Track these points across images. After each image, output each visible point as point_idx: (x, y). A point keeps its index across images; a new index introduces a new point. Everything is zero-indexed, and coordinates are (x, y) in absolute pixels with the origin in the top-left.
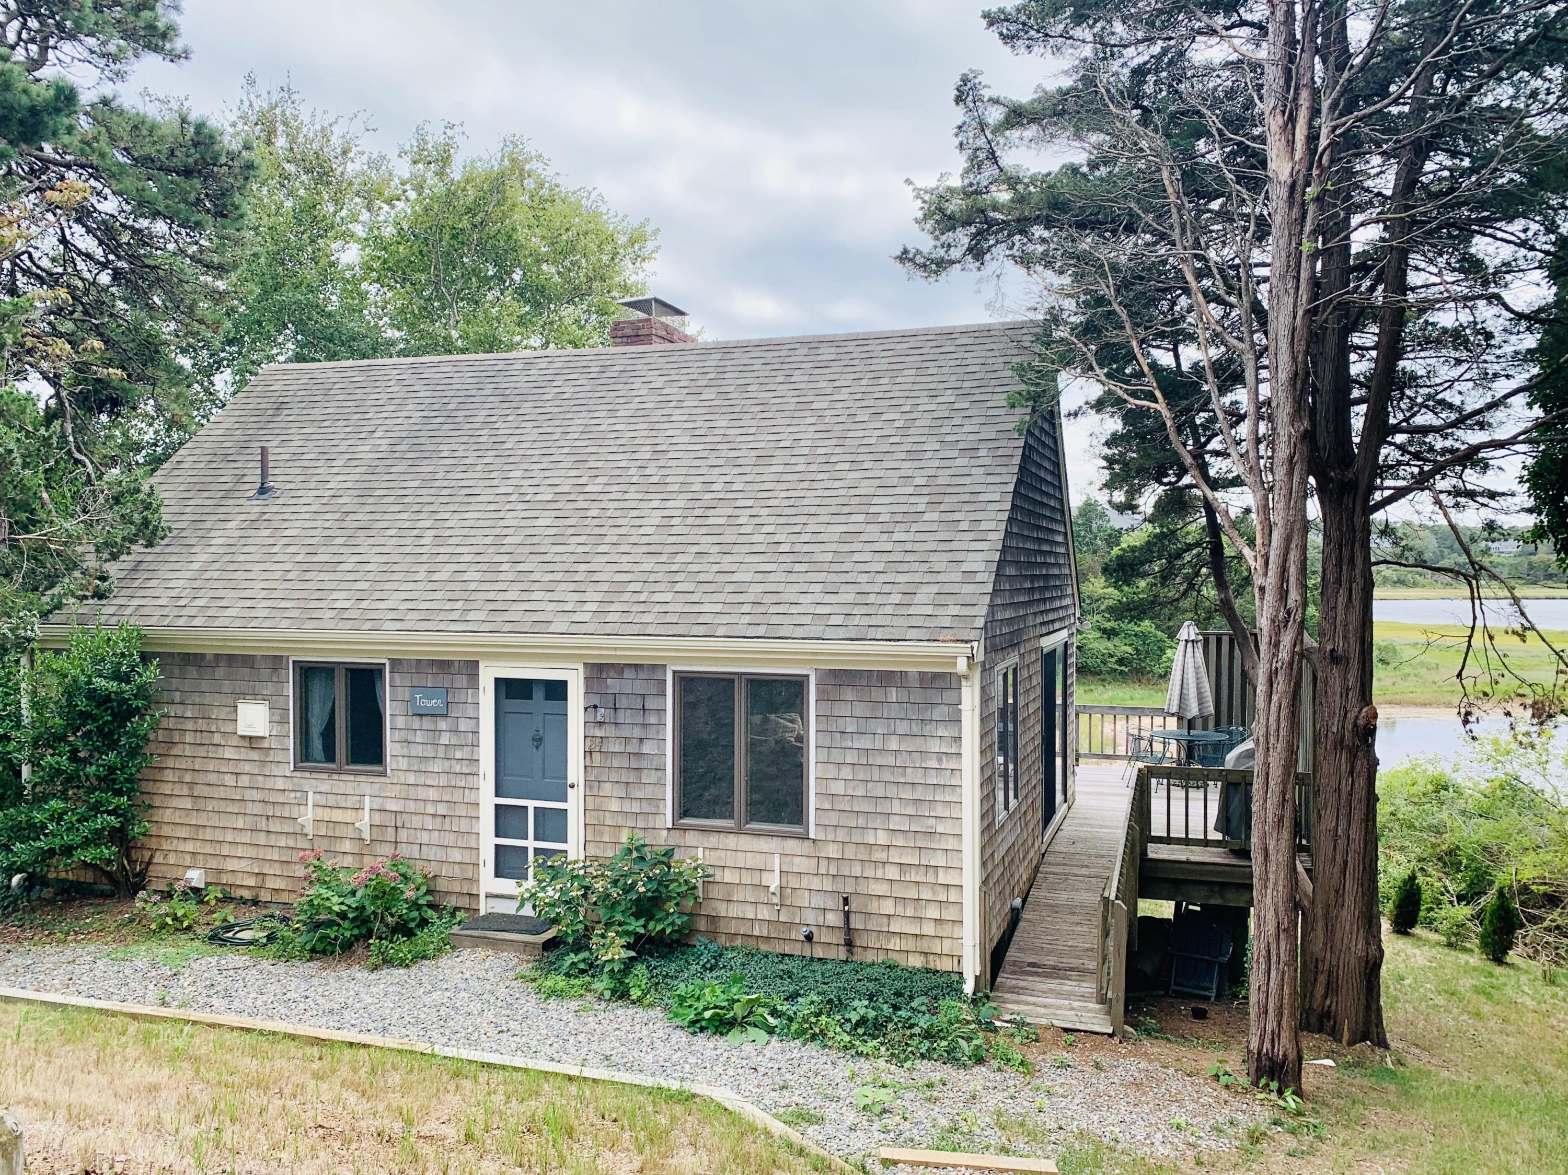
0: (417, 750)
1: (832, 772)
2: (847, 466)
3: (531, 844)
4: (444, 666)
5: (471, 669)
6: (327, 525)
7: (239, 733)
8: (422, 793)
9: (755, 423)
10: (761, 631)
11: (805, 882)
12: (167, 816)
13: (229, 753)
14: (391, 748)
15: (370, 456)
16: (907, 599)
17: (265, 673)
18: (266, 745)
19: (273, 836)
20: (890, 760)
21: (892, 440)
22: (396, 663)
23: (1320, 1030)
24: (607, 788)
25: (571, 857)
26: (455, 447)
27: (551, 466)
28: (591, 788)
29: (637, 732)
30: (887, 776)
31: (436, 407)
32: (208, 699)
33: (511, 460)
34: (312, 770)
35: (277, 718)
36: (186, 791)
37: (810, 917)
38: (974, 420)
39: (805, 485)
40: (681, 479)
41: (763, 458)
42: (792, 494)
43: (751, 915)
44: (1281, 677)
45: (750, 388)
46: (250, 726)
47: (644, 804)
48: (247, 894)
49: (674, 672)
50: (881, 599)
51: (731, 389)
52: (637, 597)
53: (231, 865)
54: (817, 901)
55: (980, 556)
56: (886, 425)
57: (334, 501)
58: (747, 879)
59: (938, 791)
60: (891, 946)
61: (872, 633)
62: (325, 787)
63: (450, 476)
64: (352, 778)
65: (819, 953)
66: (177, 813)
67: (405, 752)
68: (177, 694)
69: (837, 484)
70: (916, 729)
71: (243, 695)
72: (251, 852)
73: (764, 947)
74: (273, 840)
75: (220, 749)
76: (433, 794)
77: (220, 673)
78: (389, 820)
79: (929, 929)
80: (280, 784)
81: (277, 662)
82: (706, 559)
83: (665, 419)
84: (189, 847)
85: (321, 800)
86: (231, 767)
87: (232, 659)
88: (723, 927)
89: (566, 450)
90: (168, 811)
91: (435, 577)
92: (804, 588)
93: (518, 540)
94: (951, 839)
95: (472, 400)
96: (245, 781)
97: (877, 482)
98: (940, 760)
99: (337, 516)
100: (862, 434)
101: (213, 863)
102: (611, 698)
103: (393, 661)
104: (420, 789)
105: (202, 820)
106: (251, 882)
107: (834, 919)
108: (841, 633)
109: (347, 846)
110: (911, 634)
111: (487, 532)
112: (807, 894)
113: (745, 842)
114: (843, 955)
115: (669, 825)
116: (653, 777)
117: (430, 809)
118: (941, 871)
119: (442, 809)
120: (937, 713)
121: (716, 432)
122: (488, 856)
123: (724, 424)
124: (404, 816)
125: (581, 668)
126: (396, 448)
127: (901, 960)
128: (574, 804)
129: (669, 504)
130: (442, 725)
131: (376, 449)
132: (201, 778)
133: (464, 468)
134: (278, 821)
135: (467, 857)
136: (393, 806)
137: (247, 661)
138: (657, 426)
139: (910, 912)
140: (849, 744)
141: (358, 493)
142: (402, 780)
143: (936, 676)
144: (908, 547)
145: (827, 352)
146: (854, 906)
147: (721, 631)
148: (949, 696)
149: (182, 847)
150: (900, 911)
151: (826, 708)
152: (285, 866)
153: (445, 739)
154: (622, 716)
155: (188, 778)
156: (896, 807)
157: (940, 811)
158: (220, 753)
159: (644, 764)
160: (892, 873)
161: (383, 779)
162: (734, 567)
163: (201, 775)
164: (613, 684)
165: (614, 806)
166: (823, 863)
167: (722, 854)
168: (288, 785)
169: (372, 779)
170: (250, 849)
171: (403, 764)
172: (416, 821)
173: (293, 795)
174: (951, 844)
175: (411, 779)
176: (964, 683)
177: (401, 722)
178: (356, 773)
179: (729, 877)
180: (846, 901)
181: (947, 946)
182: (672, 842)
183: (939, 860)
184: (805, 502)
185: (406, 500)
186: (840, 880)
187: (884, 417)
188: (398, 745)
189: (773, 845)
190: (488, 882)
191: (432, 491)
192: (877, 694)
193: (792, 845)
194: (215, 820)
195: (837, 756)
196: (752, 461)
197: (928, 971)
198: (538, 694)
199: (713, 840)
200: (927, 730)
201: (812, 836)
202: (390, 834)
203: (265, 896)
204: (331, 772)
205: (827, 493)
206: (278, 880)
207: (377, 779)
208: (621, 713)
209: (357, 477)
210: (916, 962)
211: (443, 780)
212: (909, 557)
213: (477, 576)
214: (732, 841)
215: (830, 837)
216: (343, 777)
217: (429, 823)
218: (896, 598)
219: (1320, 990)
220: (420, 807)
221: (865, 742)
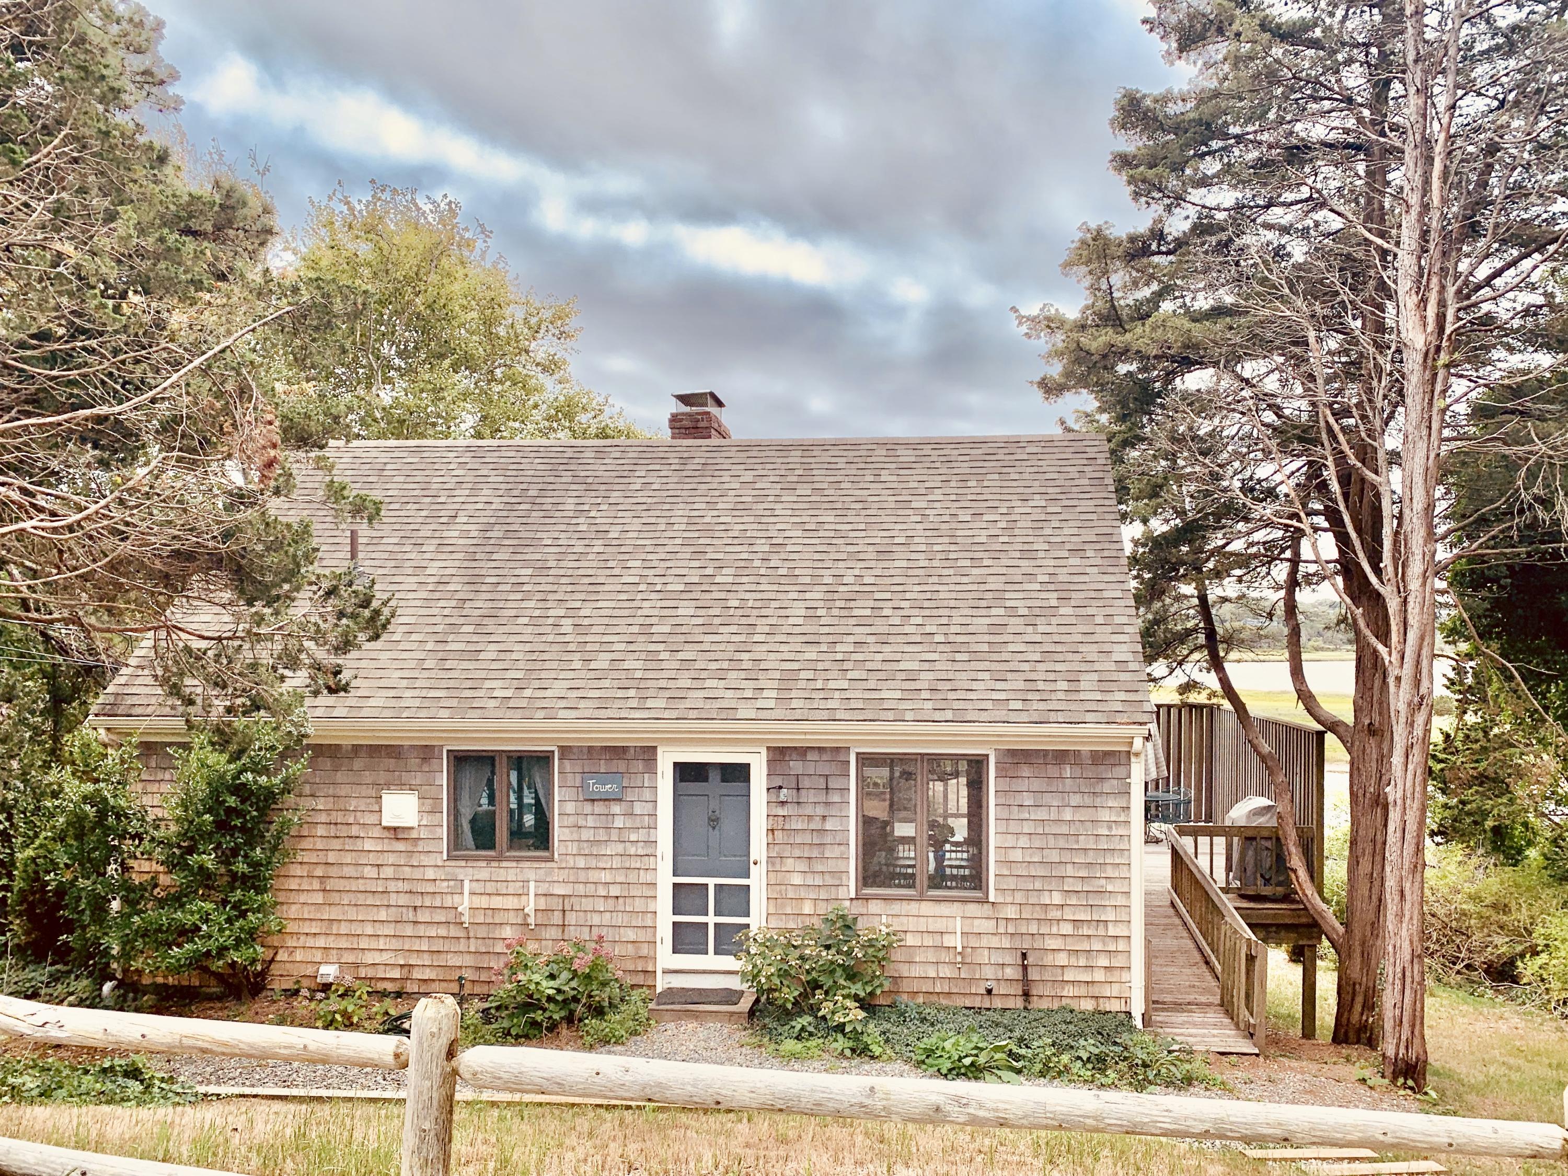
0: (586, 835)
1: (1010, 841)
2: (968, 562)
3: (711, 919)
4: (617, 752)
5: (648, 754)
6: (446, 612)
7: (384, 824)
8: (594, 876)
9: (861, 519)
10: (949, 715)
11: (985, 942)
12: (293, 911)
13: (368, 845)
14: (558, 833)
15: (461, 541)
16: (1073, 686)
17: (414, 762)
18: (414, 835)
19: (422, 927)
20: (1064, 829)
21: (1001, 539)
22: (565, 751)
23: (1358, 1042)
24: (790, 864)
25: (754, 930)
26: (556, 535)
27: (669, 556)
28: (773, 864)
29: (820, 810)
30: (1062, 843)
31: (516, 493)
32: (343, 791)
33: (623, 549)
34: (466, 859)
35: (428, 808)
36: (316, 885)
37: (989, 972)
38: (1071, 524)
39: (935, 579)
40: (810, 572)
41: (884, 554)
42: (925, 588)
43: (933, 975)
44: (1416, 750)
45: (843, 485)
46: (398, 817)
47: (827, 876)
48: (390, 987)
49: (858, 754)
50: (1052, 686)
51: (825, 486)
52: (812, 685)
53: (370, 958)
54: (997, 958)
55: (1124, 648)
56: (990, 525)
57: (441, 587)
58: (928, 941)
59: (1108, 854)
60: (1065, 993)
61: (1053, 716)
62: (484, 874)
63: (562, 564)
64: (514, 864)
65: (998, 1003)
66: (306, 908)
67: (575, 837)
68: (307, 787)
69: (965, 580)
70: (1088, 800)
71: (388, 785)
72: (395, 944)
73: (944, 1002)
74: (421, 930)
75: (359, 841)
76: (605, 876)
77: (358, 764)
78: (556, 904)
79: (1099, 976)
80: (430, 874)
81: (427, 753)
82: (864, 648)
83: (768, 513)
84: (321, 942)
85: (478, 887)
86: (372, 859)
87: (375, 751)
88: (905, 986)
89: (679, 541)
90: (294, 907)
91: (593, 665)
92: (973, 675)
93: (667, 629)
94: (1119, 896)
95: (551, 487)
96: (388, 872)
97: (1003, 579)
98: (1110, 828)
99: (454, 603)
100: (970, 533)
101: (349, 958)
102: (794, 779)
103: (561, 748)
104: (591, 873)
105: (335, 913)
106: (396, 974)
107: (1012, 973)
108: (1024, 717)
109: (507, 932)
110: (1089, 717)
111: (630, 621)
112: (986, 952)
113: (927, 908)
114: (1019, 1003)
115: (853, 895)
116: (837, 851)
117: (602, 892)
118: (1110, 925)
119: (615, 891)
120: (1107, 787)
121: (826, 526)
122: (665, 932)
123: (832, 519)
124: (573, 899)
125: (764, 752)
126: (488, 534)
127: (1074, 1004)
128: (757, 881)
129: (808, 596)
130: (616, 808)
131: (465, 535)
132: (333, 871)
133: (575, 557)
134: (427, 911)
135: (642, 936)
136: (559, 890)
137: (393, 752)
138: (764, 520)
139: (1082, 962)
140: (1027, 816)
141: (466, 579)
142: (571, 864)
143: (1107, 754)
144: (1056, 638)
145: (906, 455)
146: (1030, 960)
147: (909, 716)
148: (1120, 771)
149: (310, 942)
150: (1073, 962)
151: (1005, 784)
152: (435, 956)
153: (619, 822)
154: (804, 796)
155: (319, 872)
156: (1070, 870)
157: (1110, 872)
158: (359, 845)
159: (828, 839)
160: (1067, 929)
161: (549, 865)
162: (898, 657)
163: (335, 868)
164: (796, 766)
165: (797, 879)
166: (1002, 923)
167: (905, 919)
168: (440, 874)
169: (536, 865)
170: (394, 940)
171: (573, 848)
172: (587, 904)
173: (445, 884)
174: (1120, 900)
175: (581, 863)
176: (1133, 759)
177: (570, 808)
178: (518, 860)
179: (910, 940)
180: (1024, 956)
181: (1115, 990)
182: (854, 911)
183: (1110, 915)
184: (942, 595)
185: (525, 588)
186: (1018, 938)
187: (985, 518)
188: (567, 830)
189: (956, 908)
190: (666, 957)
191: (550, 579)
192: (1053, 771)
193: (973, 909)
194: (352, 914)
195: (1014, 827)
196: (874, 556)
197: (1100, 1012)
198: (715, 776)
199: (896, 907)
200: (1098, 801)
201: (991, 899)
202: (557, 918)
203: (411, 987)
204: (489, 860)
205: (958, 588)
206: (428, 970)
207: (543, 865)
208: (803, 792)
209: (457, 564)
210: (1088, 1005)
211: (616, 863)
212: (1059, 648)
213: (638, 665)
214: (913, 907)
215: (1009, 899)
216: (504, 864)
217: (601, 905)
218: (1064, 685)
219: (1358, 1007)
220: (591, 889)
221: (1042, 814)
